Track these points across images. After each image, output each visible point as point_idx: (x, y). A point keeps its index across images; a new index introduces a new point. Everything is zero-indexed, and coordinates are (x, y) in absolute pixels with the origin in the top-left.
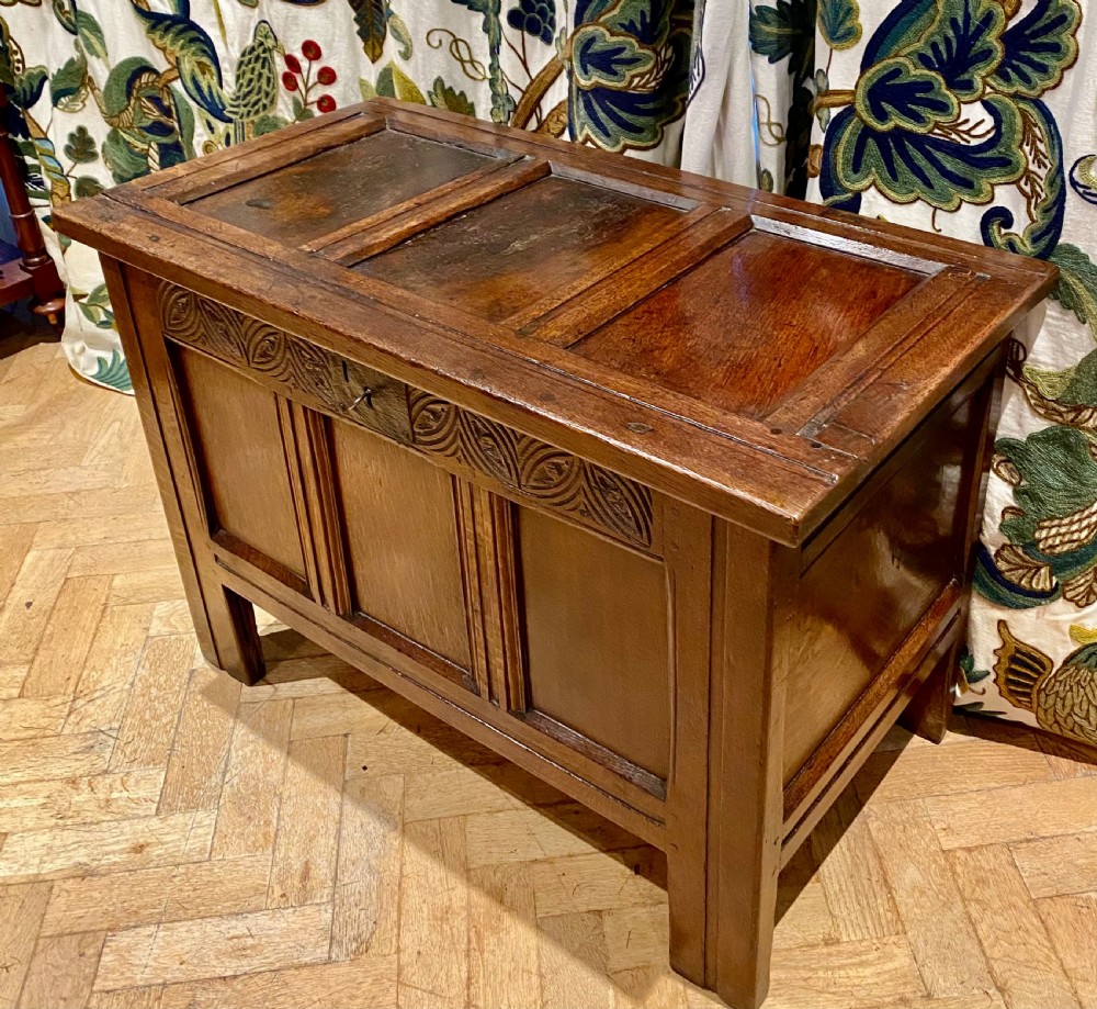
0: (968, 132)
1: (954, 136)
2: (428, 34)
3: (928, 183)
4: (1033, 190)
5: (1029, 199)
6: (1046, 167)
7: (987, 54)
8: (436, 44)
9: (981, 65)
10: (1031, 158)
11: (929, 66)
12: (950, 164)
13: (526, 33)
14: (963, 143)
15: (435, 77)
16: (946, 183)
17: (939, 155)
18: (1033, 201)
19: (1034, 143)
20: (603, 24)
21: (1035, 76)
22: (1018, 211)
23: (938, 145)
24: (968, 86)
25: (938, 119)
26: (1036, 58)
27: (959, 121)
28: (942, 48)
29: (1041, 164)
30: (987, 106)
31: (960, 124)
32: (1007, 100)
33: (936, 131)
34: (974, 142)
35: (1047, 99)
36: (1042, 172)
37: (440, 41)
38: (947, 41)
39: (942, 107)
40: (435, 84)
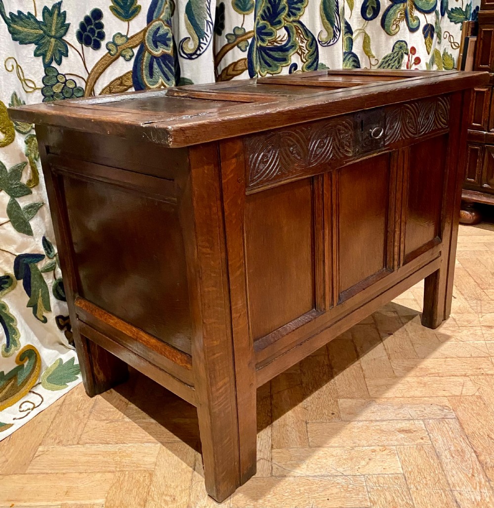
0: (281, 41)
1: (275, 44)
2: (5, 62)
3: (270, 66)
4: (302, 52)
5: (301, 56)
6: (304, 43)
7: (284, 8)
8: (10, 68)
9: (282, 13)
10: (299, 41)
11: (264, 20)
12: (276, 54)
13: (83, 45)
14: (279, 45)
15: (12, 92)
16: (276, 62)
17: (271, 53)
18: (302, 56)
19: (299, 35)
20: (161, 20)
21: (297, 12)
22: (298, 62)
23: (270, 49)
24: (280, 22)
25: (269, 39)
26: (296, 6)
27: (277, 37)
28: (267, 11)
29: (302, 42)
30: (286, 28)
31: (277, 38)
32: (290, 24)
33: (269, 44)
34: (284, 43)
35: (301, 20)
36: (304, 45)
37: (13, 66)
38: (268, 8)
39: (270, 34)
40: (12, 98)
